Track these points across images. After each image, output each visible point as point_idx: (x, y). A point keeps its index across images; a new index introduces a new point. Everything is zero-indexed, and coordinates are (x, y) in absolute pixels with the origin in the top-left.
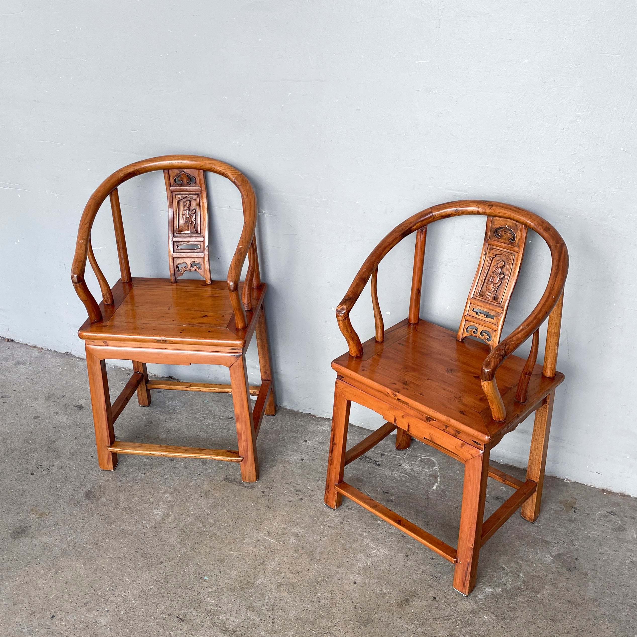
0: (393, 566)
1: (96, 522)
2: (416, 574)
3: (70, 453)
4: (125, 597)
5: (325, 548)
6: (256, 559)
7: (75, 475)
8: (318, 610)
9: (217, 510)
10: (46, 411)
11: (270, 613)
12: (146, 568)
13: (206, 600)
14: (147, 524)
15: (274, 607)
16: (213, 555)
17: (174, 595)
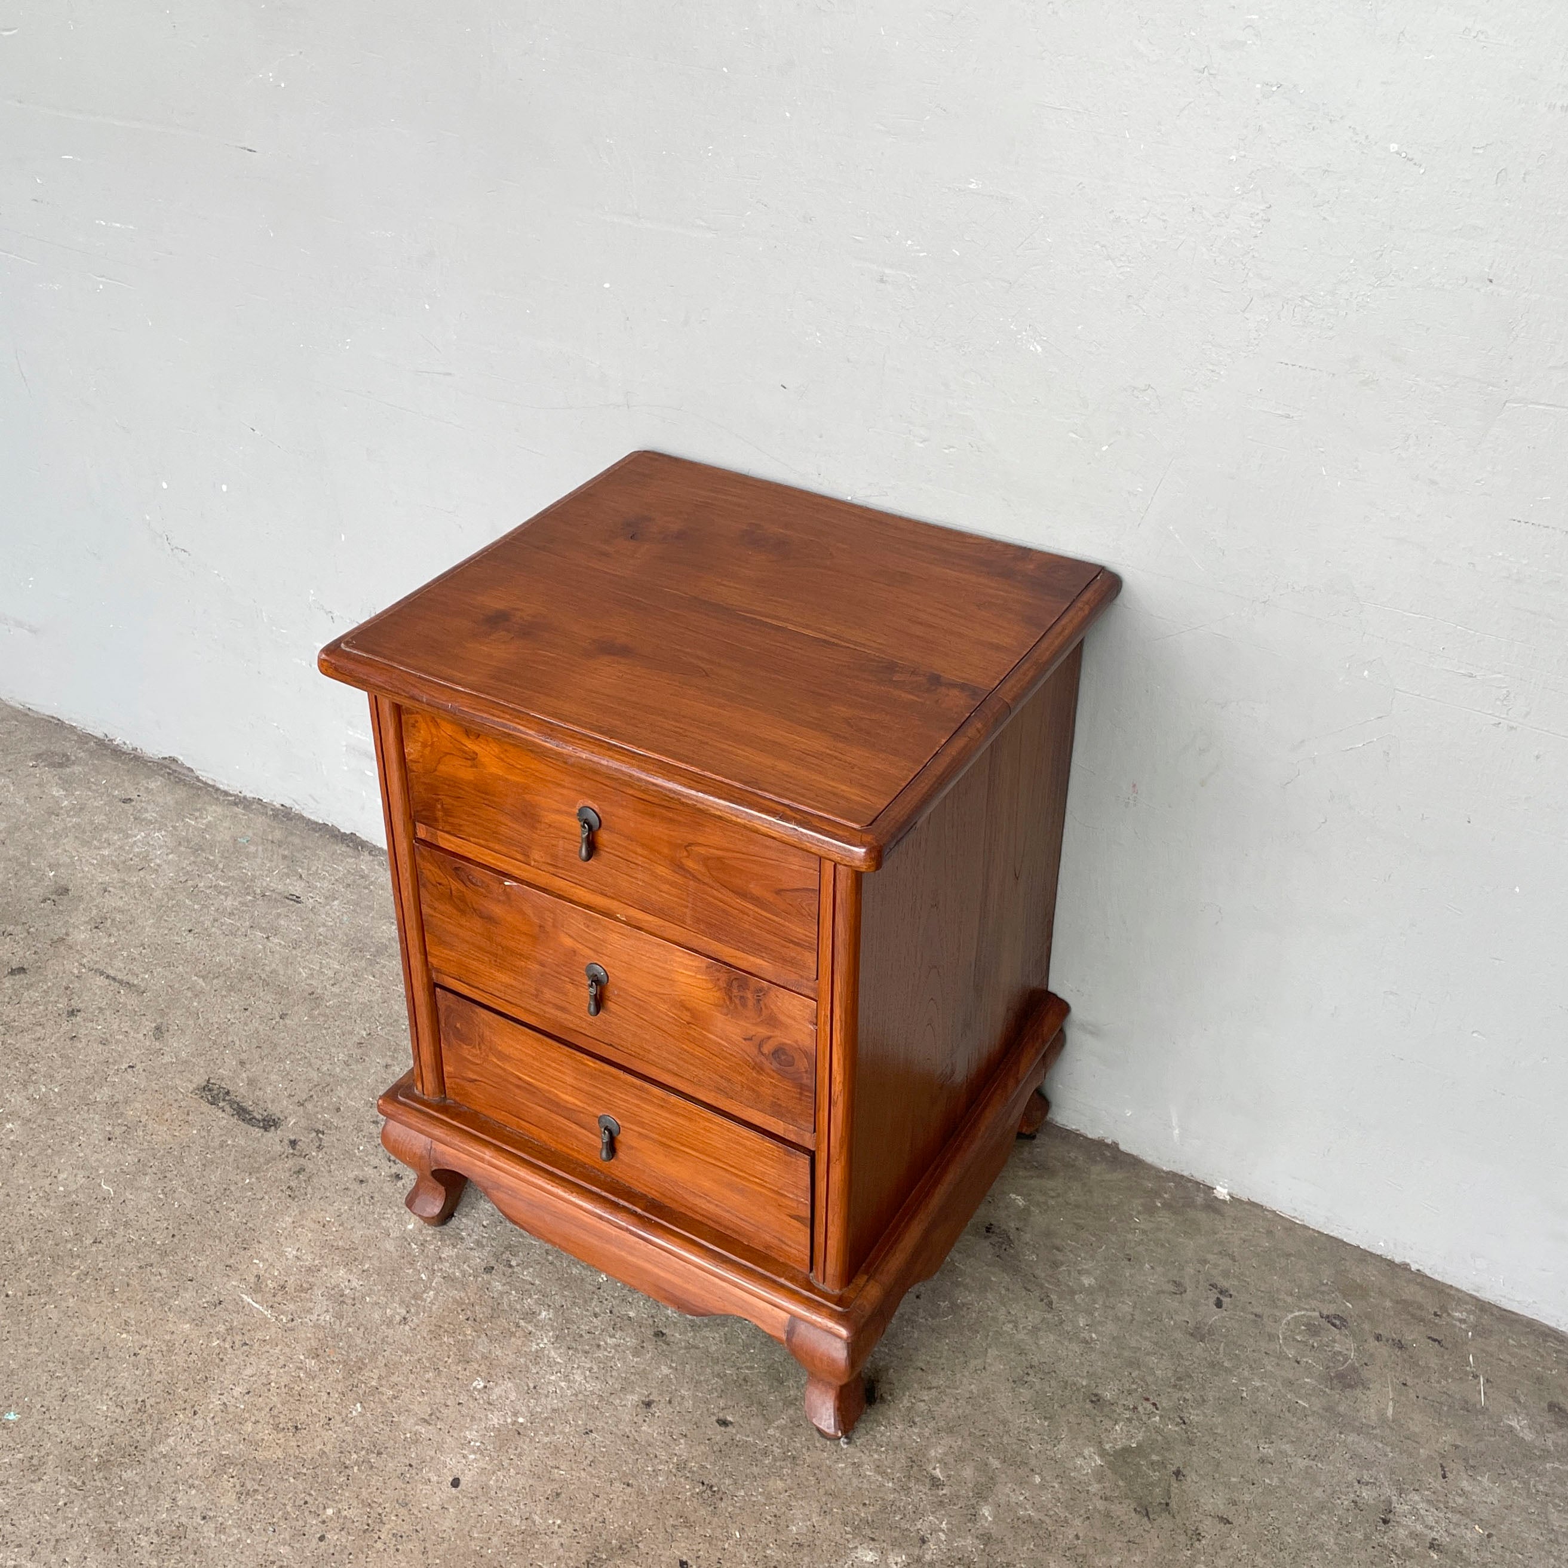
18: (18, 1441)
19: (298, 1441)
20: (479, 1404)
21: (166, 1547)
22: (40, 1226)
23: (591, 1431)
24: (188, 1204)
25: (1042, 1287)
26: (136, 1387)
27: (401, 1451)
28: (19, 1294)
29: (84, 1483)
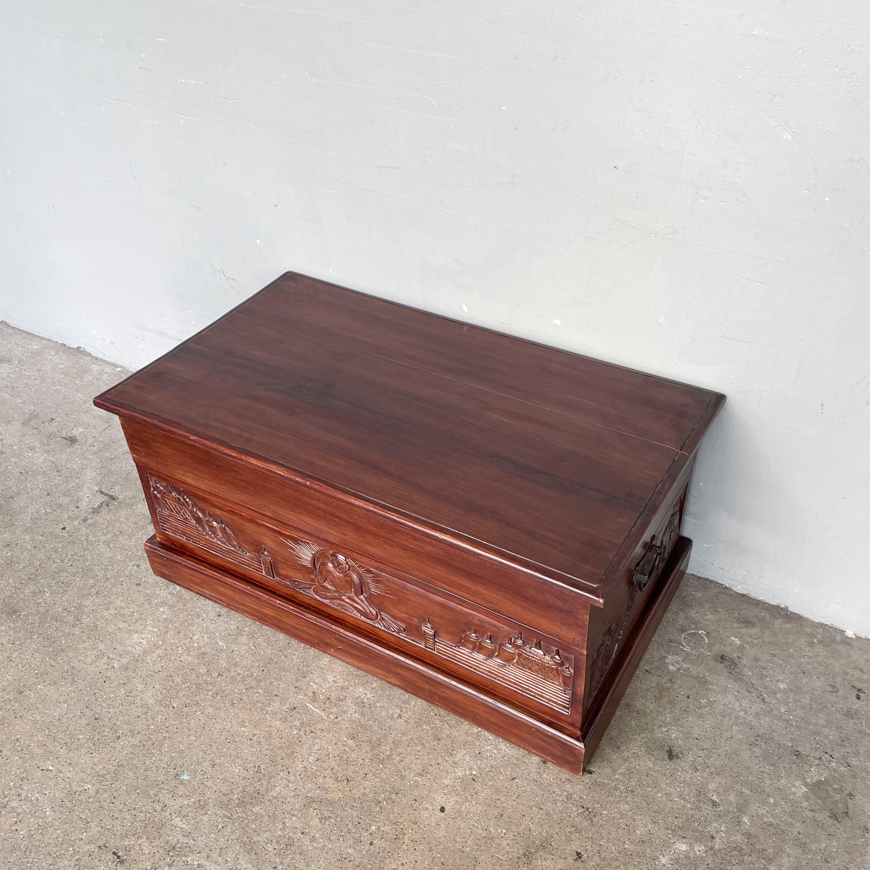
0: (517, 780)
1: (34, 649)
2: (555, 801)
3: (31, 519)
4: (36, 803)
5: (404, 734)
6: (280, 745)
7: (26, 560)
8: (365, 861)
9: (239, 644)
10: (17, 443)
11: (278, 860)
12: (89, 747)
13: (173, 822)
14: (116, 662)
15: (289, 847)
16: (210, 730)
17: (122, 806)
18: (191, 791)
19: (350, 787)
20: (449, 764)
21: (283, 851)
22: (187, 667)
23: (515, 778)
24: (269, 651)
25: (757, 689)
26: (254, 758)
27: (409, 792)
28: (180, 706)
29: (231, 815)
